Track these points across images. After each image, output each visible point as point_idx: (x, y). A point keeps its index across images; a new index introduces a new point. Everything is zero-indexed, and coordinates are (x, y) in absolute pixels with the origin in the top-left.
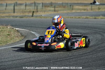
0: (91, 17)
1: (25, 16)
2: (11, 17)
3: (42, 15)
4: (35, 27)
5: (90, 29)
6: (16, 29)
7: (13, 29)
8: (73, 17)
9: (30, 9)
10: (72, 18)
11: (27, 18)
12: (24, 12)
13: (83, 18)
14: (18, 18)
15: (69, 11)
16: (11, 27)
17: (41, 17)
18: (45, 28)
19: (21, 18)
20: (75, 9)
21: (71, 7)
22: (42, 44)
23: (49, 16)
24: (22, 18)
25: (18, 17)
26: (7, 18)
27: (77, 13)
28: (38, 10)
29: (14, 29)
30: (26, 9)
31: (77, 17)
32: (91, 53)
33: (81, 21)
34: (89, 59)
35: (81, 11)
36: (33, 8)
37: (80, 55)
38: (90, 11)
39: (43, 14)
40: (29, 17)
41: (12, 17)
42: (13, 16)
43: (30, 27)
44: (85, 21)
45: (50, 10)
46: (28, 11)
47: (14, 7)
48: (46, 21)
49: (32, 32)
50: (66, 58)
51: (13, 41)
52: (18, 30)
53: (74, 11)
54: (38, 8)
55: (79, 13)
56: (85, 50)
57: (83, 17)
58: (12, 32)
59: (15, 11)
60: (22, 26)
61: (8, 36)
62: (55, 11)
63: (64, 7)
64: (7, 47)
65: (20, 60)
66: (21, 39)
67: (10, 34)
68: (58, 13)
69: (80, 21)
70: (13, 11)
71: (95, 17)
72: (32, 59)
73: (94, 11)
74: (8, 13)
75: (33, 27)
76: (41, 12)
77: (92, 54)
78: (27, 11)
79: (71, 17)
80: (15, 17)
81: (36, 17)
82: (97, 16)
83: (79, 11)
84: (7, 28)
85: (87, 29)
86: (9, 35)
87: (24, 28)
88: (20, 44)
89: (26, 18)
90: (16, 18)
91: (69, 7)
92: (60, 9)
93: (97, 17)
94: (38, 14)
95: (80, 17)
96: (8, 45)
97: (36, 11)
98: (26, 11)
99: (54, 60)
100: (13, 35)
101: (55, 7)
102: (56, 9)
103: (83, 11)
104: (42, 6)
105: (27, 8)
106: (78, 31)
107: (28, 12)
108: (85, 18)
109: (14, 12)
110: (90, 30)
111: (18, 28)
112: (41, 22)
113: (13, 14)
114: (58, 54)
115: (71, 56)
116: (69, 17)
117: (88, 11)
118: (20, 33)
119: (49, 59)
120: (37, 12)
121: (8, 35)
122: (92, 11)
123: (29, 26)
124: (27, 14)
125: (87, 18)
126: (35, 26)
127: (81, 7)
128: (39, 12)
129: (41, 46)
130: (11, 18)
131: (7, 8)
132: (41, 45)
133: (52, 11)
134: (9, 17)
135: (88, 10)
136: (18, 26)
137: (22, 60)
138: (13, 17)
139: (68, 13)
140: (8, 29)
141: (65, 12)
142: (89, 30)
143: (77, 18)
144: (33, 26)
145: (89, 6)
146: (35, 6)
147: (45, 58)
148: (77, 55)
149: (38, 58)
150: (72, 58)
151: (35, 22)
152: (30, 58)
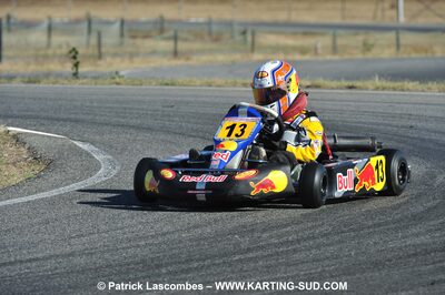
0: (334, 84)
1: (47, 75)
3: (122, 73)
4: (94, 123)
6: (11, 128)
9: (68, 44)
11: (57, 86)
12: (41, 56)
14: (16, 84)
15: (237, 57)
17: (118, 80)
18: (133, 127)
19: (32, 85)
20: (264, 48)
21: (245, 40)
22: (198, 174)
23: (153, 78)
24: (36, 85)
25: (19, 79)
28: (103, 50)
29: (2, 129)
30: (49, 45)
32: (337, 238)
34: (327, 262)
35: (290, 57)
36: (84, 39)
37: (287, 242)
38: (329, 57)
39: (125, 67)
40: (66, 78)
43: (71, 120)
45: (154, 52)
46: (58, 52)
48: (139, 98)
49: (80, 145)
50: (226, 255)
52: (19, 133)
54: (104, 40)
56: (310, 225)
59: (5, 52)
60: (35, 117)
62: (176, 54)
63: (217, 40)
65: (29, 264)
66: (31, 174)
68: (191, 62)
71: (351, 84)
72: (81, 261)
73: (347, 57)
75: (83, 121)
76: (118, 60)
77: (340, 242)
78: (54, 56)
80: (3, 80)
81: (96, 78)
82: (358, 79)
83: (280, 57)
87: (42, 125)
88: (29, 194)
89: (53, 83)
90: (9, 85)
91: (239, 38)
92: (197, 45)
93: (358, 84)
94: (104, 67)
97: (96, 52)
98: (50, 52)
99: (175, 263)
101: (175, 38)
102: (182, 46)
103: (298, 57)
104: (122, 35)
105: (57, 39)
107: (61, 56)
111: (17, 126)
112: (117, 102)
115: (249, 250)
116: (239, 80)
117: (320, 58)
118: (27, 146)
120: (100, 56)
122: (336, 57)
123: (68, 120)
124: (55, 67)
125: (317, 87)
126: (90, 117)
127: (290, 41)
128: (108, 59)
129: (195, 183)
132: (194, 179)
133: (165, 54)
135: (320, 51)
136: (18, 117)
137: (34, 264)
139: (234, 63)
141: (221, 58)
144: (82, 117)
145: (323, 34)
146: (89, 31)
147: (135, 256)
148: (276, 245)
149: (107, 256)
150: (255, 260)
151: (92, 102)
152: (72, 254)
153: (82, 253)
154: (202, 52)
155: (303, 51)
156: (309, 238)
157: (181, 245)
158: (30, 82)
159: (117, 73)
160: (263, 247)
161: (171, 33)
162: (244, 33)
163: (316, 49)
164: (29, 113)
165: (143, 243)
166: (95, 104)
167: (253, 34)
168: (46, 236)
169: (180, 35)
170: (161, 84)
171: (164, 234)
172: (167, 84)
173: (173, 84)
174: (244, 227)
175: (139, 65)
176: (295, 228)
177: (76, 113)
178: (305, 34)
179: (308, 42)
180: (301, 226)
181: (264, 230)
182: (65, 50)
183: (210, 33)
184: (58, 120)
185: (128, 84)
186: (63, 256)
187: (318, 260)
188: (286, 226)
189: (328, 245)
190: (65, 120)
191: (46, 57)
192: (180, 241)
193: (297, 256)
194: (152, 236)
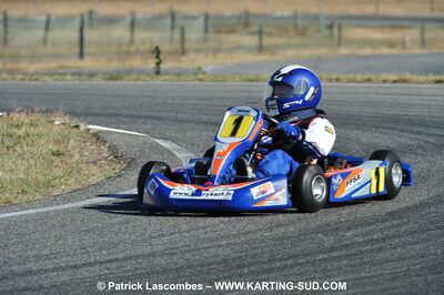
1: (129, 72)
2: (68, 77)
3: (206, 69)
4: (175, 121)
5: (415, 129)
6: (91, 127)
7: (77, 127)
8: (343, 77)
9: (151, 42)
10: (337, 80)
11: (138, 82)
12: (124, 54)
13: (385, 81)
14: (97, 82)
15: (324, 51)
16: (67, 119)
17: (201, 76)
19: (114, 83)
20: (350, 42)
21: (332, 35)
24: (118, 82)
25: (100, 76)
26: (50, 80)
27: (359, 57)
28: (187, 45)
29: (83, 127)
30: (132, 41)
31: (359, 77)
33: (377, 94)
34: (412, 261)
35: (377, 52)
36: (167, 34)
37: (372, 241)
38: (417, 51)
39: (208, 63)
40: (148, 75)
41: (73, 74)
42: (75, 70)
43: (152, 118)
44: (393, 94)
45: (239, 48)
46: (142, 48)
47: (81, 30)
48: (223, 94)
49: (161, 143)
50: (309, 254)
51: (77, 182)
52: (100, 132)
53: (344, 51)
54: (187, 36)
55: (366, 57)
56: (395, 222)
57: (384, 76)
58: (72, 142)
59: (86, 49)
60: (116, 115)
61: (53, 158)
62: (260, 49)
63: (302, 33)
64: (50, 208)
66: (112, 173)
67: (62, 150)
68: (276, 58)
69: (374, 96)
70: (77, 49)
71: (438, 79)
72: (161, 261)
73: (435, 50)
74: (55, 56)
75: (165, 119)
76: (202, 56)
78: (137, 52)
79: (334, 77)
80: (84, 77)
81: (178, 74)
83: (367, 51)
84: (49, 126)
85: (403, 131)
86: (58, 154)
87: (123, 123)
90: (89, 82)
91: (326, 32)
92: (281, 40)
94: (187, 63)
95: (373, 77)
96: (56, 200)
97: (179, 48)
98: (133, 48)
99: (258, 263)
100: (77, 157)
101: (260, 33)
102: (267, 41)
103: (385, 51)
104: (206, 30)
105: (140, 35)
106: (364, 140)
107: (143, 53)
108: (395, 82)
109: (81, 55)
110: (417, 133)
111: (98, 125)
112: (200, 98)
113: (76, 63)
114: (273, 240)
115: (333, 249)
116: (325, 76)
117: (409, 52)
118: (108, 144)
119: (234, 259)
120: (183, 52)
121: (53, 154)
123: (149, 117)
124: (137, 63)
125: (405, 81)
126: (172, 114)
127: (377, 35)
128: (192, 55)
130: (70, 81)
131: (52, 35)
133: (249, 49)
134: (59, 77)
135: (408, 45)
136: (98, 115)
137: (114, 265)
138: (79, 74)
139: (320, 57)
140: (56, 129)
142: (411, 132)
143: (359, 82)
144: (165, 114)
145: (411, 27)
146: (173, 27)
147: (217, 255)
148: (360, 244)
149: (188, 256)
150: (339, 258)
151: (173, 99)
152: (152, 254)
153: (163, 254)
154: (287, 47)
155: (391, 45)
156: (394, 236)
157: (264, 245)
158: (111, 79)
159: (199, 69)
160: (346, 246)
161: (256, 28)
162: (331, 27)
163: (404, 43)
164: (110, 111)
165: (224, 243)
166: (177, 101)
167: (340, 28)
168: (127, 236)
169: (265, 29)
170: (246, 80)
171: (247, 233)
172: (251, 80)
173: (257, 80)
174: (328, 225)
175: (223, 61)
176: (381, 226)
177: (157, 111)
178: (393, 27)
179: (396, 35)
180: (387, 224)
181: (349, 229)
182: (147, 47)
183: (296, 27)
184: (140, 117)
185: (210, 80)
186: (143, 256)
187: (403, 259)
188: (370, 224)
189: (415, 243)
190: (146, 118)
191: (128, 54)
192: (263, 241)
193: (381, 255)
194: (235, 236)
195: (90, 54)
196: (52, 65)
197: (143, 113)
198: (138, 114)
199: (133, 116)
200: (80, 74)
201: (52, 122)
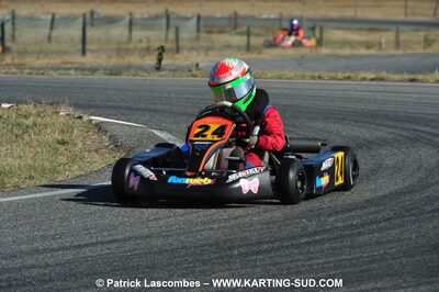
0: (397, 77)
1: (128, 68)
2: (72, 72)
4: (171, 113)
5: (391, 123)
6: (93, 118)
7: (80, 117)
8: (325, 75)
9: (148, 40)
10: (320, 78)
11: (137, 78)
12: (121, 51)
13: (364, 79)
14: (99, 76)
15: (306, 51)
16: (71, 110)
17: (194, 72)
19: (114, 77)
20: (331, 43)
21: (314, 34)
24: (118, 77)
25: (101, 71)
26: (55, 74)
27: (339, 57)
28: (181, 44)
29: (85, 118)
30: (130, 38)
31: (340, 75)
32: (398, 222)
33: (356, 90)
34: (389, 245)
35: (356, 52)
36: (162, 34)
37: (352, 227)
38: (392, 52)
40: (146, 71)
41: (76, 69)
43: (149, 110)
44: (370, 91)
45: (228, 47)
46: (139, 46)
47: (84, 29)
49: (158, 133)
50: (294, 238)
51: (80, 168)
52: (101, 122)
53: (325, 51)
54: (181, 35)
55: (345, 57)
56: (373, 210)
57: (362, 75)
58: (75, 131)
59: (87, 47)
60: (117, 107)
61: (58, 146)
62: (248, 48)
65: (110, 245)
66: (112, 161)
67: (66, 139)
68: (262, 56)
70: (80, 47)
71: (412, 77)
72: (158, 243)
73: (409, 51)
75: (161, 111)
76: (195, 53)
77: (400, 226)
78: (135, 49)
79: (317, 74)
80: (86, 72)
81: (173, 70)
82: (420, 72)
83: (347, 51)
84: (55, 117)
85: (380, 125)
86: (63, 143)
87: (123, 114)
89: (134, 75)
90: (92, 77)
93: (419, 77)
94: (182, 60)
95: (353, 75)
97: (174, 46)
98: (131, 46)
99: (246, 245)
100: (80, 145)
101: (248, 34)
102: (254, 41)
103: (363, 51)
104: (198, 30)
105: (137, 34)
106: (344, 133)
107: (141, 50)
108: (372, 80)
109: (84, 52)
110: (392, 127)
111: (99, 116)
112: (193, 93)
113: (78, 59)
115: (316, 233)
116: (308, 73)
117: (385, 53)
118: (109, 134)
119: (225, 242)
120: (178, 50)
121: (58, 142)
122: (399, 52)
123: (147, 109)
124: (135, 60)
125: (381, 79)
126: (167, 107)
127: (356, 37)
128: (185, 53)
130: (73, 75)
133: (239, 48)
134: (63, 72)
135: (384, 46)
136: (100, 107)
137: (114, 245)
138: (81, 69)
139: (302, 56)
140: (61, 120)
141: (290, 52)
142: (388, 126)
143: (340, 80)
144: (160, 107)
145: (387, 30)
146: (168, 27)
147: (209, 238)
148: (340, 228)
149: (182, 238)
150: (321, 242)
151: (169, 93)
152: (150, 236)
153: (159, 236)
155: (368, 46)
156: (372, 223)
157: (252, 228)
158: (111, 74)
160: (328, 230)
161: (245, 29)
162: (313, 29)
163: (380, 44)
164: (111, 103)
165: (216, 226)
166: (173, 95)
167: (321, 30)
168: (126, 219)
169: (253, 30)
171: (237, 218)
174: (311, 211)
175: (213, 58)
176: (359, 212)
177: (154, 104)
178: (370, 30)
179: (373, 37)
180: (365, 211)
181: (330, 215)
184: (138, 110)
186: (142, 238)
188: (350, 211)
189: (391, 229)
190: (144, 110)
191: (128, 51)
192: (251, 225)
193: (361, 239)
194: (225, 220)
195: (91, 51)
196: (57, 61)
197: (141, 106)
198: (136, 106)
199: (131, 109)
200: (83, 70)
201: (57, 113)
